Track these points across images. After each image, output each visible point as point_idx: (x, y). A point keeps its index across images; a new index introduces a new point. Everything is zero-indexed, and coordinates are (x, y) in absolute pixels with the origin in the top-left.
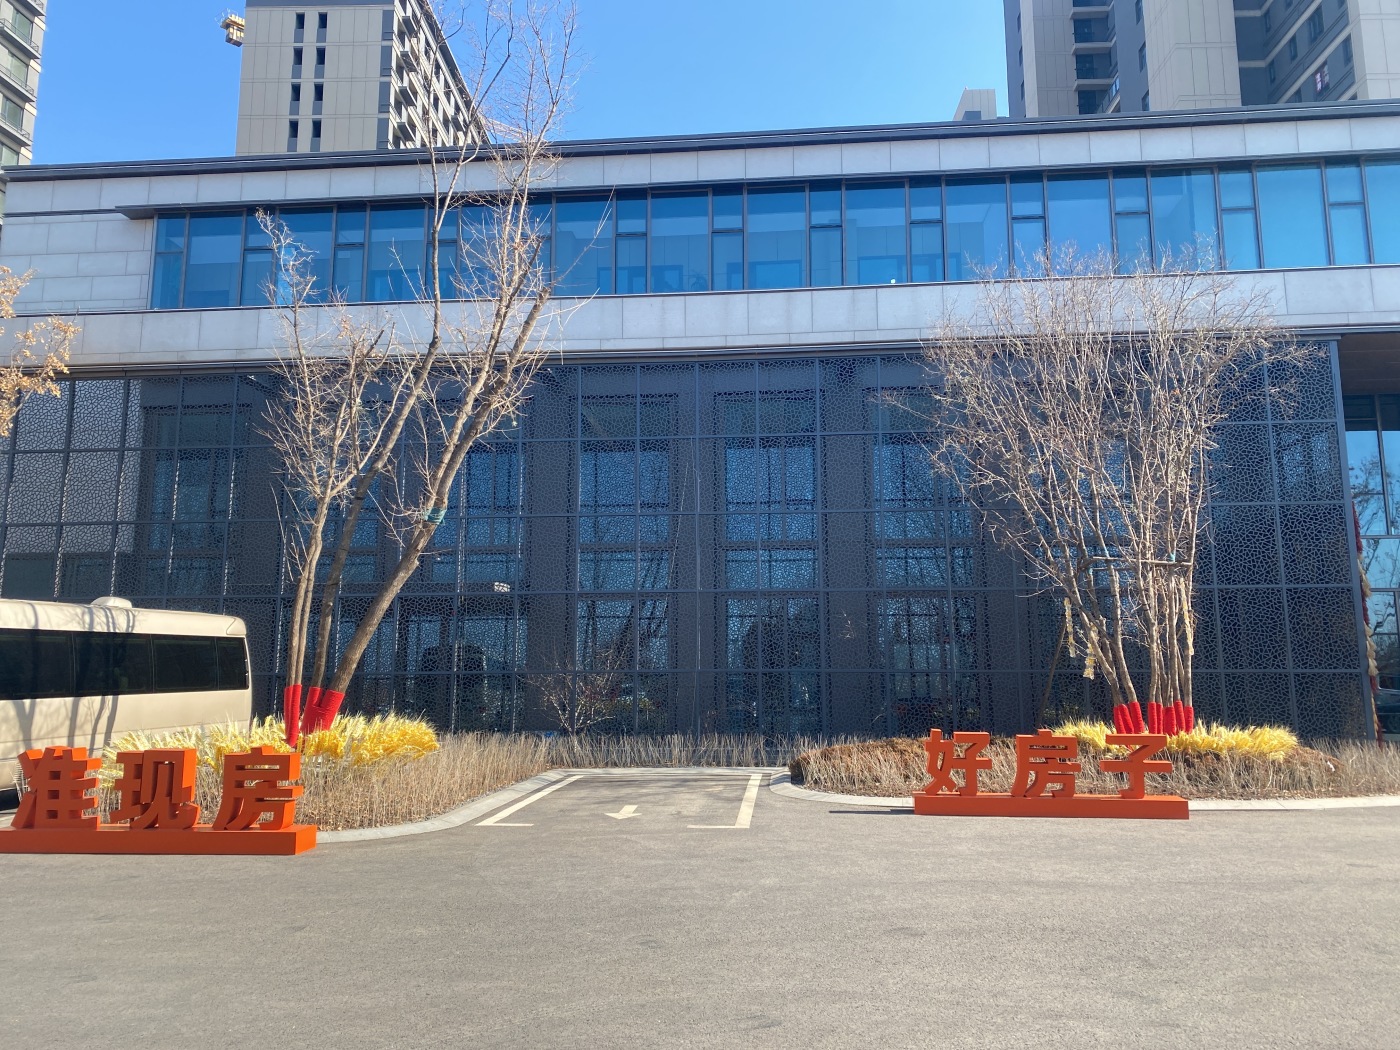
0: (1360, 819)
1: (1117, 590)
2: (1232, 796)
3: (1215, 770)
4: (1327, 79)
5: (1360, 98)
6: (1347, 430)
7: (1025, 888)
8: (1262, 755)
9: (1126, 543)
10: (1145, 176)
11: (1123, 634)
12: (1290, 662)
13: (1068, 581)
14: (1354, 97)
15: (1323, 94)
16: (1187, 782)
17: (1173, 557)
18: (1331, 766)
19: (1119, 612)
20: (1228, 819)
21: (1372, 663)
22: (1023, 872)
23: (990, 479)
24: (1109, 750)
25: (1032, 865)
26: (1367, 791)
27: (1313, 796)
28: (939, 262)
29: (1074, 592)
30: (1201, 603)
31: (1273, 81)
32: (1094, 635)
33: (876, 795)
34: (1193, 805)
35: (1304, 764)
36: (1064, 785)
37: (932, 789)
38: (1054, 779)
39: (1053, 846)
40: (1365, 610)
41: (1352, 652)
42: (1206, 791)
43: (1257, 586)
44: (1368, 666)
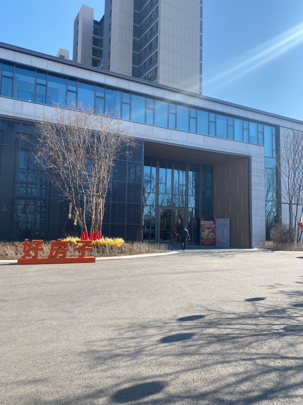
0: (134, 260)
1: (85, 201)
2: (107, 256)
3: (104, 249)
4: (151, 76)
5: (158, 83)
6: (144, 166)
7: (45, 284)
8: (116, 245)
9: (89, 188)
10: (105, 88)
11: (85, 213)
12: (126, 222)
13: (72, 198)
14: (156, 82)
15: (150, 79)
16: (96, 253)
17: (101, 193)
18: (131, 248)
19: (85, 207)
20: (105, 262)
21: (143, 223)
22: (46, 280)
23: (52, 166)
24: (78, 245)
25: (49, 278)
26: (137, 254)
27: (126, 255)
28: (44, 98)
29: (73, 201)
30: (106, 206)
31: (140, 72)
32: (78, 213)
33: (6, 259)
34: (96, 259)
35: (125, 247)
36: (63, 255)
37: (23, 257)
38: (61, 253)
39: (56, 272)
40: (143, 210)
41: (139, 220)
42: (101, 255)
43: (120, 202)
44: (142, 223)
